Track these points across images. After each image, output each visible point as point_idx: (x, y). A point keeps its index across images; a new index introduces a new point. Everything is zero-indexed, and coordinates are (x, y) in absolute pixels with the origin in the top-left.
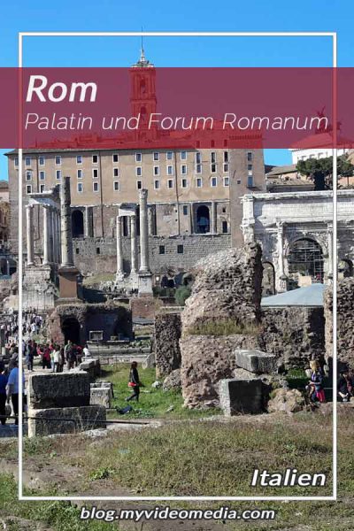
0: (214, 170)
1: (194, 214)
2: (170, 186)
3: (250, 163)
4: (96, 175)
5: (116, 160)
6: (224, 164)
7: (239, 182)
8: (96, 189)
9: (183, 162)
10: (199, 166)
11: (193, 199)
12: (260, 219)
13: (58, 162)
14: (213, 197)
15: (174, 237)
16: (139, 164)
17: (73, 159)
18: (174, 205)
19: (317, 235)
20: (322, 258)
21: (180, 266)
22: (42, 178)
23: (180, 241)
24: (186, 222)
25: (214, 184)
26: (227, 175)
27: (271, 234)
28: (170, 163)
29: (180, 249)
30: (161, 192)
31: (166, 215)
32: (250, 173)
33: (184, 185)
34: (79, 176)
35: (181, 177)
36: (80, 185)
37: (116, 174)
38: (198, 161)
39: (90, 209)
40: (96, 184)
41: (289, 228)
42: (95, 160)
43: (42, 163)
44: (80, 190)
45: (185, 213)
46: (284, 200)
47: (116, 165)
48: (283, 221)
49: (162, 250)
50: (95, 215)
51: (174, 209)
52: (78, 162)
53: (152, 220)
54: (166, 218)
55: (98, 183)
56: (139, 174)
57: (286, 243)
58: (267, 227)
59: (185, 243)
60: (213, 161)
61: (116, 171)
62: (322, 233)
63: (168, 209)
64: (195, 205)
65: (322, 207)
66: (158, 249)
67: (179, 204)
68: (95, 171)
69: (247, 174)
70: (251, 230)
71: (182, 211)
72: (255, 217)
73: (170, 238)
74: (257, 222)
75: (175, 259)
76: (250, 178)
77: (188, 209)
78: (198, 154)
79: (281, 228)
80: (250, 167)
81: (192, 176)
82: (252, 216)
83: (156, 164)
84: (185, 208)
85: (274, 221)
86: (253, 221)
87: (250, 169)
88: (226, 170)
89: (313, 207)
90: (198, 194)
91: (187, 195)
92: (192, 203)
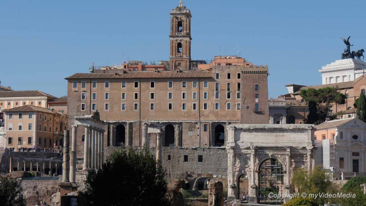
0: (229, 97)
1: (212, 131)
2: (194, 108)
3: (257, 93)
4: (136, 97)
5: (152, 86)
6: (237, 92)
7: (248, 107)
8: (136, 108)
9: (205, 90)
10: (217, 94)
11: (212, 119)
12: (239, 143)
13: (107, 86)
14: (228, 118)
15: (196, 149)
16: (171, 90)
17: (119, 84)
18: (196, 123)
19: (279, 156)
20: (282, 173)
21: (200, 172)
22: (94, 98)
23: (199, 152)
24: (206, 137)
25: (229, 108)
26: (239, 101)
27: (247, 154)
28: (195, 90)
29: (200, 159)
30: (187, 113)
31: (190, 131)
32: (257, 101)
33: (205, 108)
34: (123, 98)
35: (203, 101)
36: (123, 105)
37: (152, 97)
38: (217, 90)
39: (131, 124)
40: (136, 105)
41: (259, 151)
42: (136, 86)
43: (94, 86)
44: (123, 108)
45: (205, 130)
46: (256, 130)
47: (152, 90)
48: (255, 145)
49: (186, 158)
50: (134, 129)
51: (197, 126)
52: (123, 87)
53: (179, 135)
54: (190, 133)
55: (138, 103)
56: (170, 97)
57: (257, 162)
58: (244, 149)
59: (204, 154)
60: (229, 90)
61: (152, 95)
62: (282, 155)
63: (192, 126)
64: (213, 124)
65: (283, 136)
66: (182, 158)
67: (201, 123)
68: (136, 95)
69: (254, 101)
70: (232, 151)
71: (202, 128)
72: (236, 141)
73: (192, 149)
74: (237, 145)
75: (195, 166)
76: (257, 105)
77: (208, 127)
78: (217, 84)
79: (253, 151)
80: (257, 96)
81: (212, 101)
82: (233, 141)
83: (184, 90)
84: (205, 126)
85: (249, 145)
86: (234, 145)
87: (257, 97)
88: (238, 97)
89: (277, 136)
90: (216, 115)
91: (208, 116)
92: (211, 122)
